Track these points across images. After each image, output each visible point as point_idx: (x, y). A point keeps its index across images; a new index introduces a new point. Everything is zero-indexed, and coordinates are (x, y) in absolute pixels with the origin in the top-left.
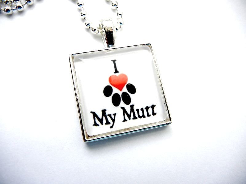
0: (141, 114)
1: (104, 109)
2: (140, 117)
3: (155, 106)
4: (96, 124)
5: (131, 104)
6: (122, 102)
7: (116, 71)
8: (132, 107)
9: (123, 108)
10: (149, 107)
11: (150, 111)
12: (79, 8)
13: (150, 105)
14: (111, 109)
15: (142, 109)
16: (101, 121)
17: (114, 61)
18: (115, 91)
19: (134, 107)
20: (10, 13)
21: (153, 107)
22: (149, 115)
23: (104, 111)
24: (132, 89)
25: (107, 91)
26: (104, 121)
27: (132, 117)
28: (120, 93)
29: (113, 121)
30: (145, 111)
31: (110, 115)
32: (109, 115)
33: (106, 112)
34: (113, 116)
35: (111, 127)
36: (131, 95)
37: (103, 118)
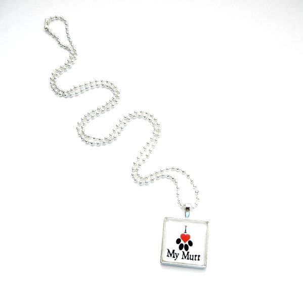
0: (192, 258)
1: (174, 249)
4: (168, 256)
5: (188, 251)
7: (186, 232)
8: (188, 253)
9: (183, 252)
11: (197, 258)
12: (177, 189)
13: (198, 255)
14: (177, 251)
15: (193, 256)
16: (171, 255)
17: (186, 227)
18: (182, 242)
21: (199, 256)
22: (195, 260)
23: (174, 251)
24: (191, 244)
25: (178, 241)
26: (172, 256)
27: (187, 258)
28: (184, 244)
29: (177, 257)
30: (194, 257)
31: (176, 254)
35: (175, 260)
36: (189, 247)
37: (172, 254)
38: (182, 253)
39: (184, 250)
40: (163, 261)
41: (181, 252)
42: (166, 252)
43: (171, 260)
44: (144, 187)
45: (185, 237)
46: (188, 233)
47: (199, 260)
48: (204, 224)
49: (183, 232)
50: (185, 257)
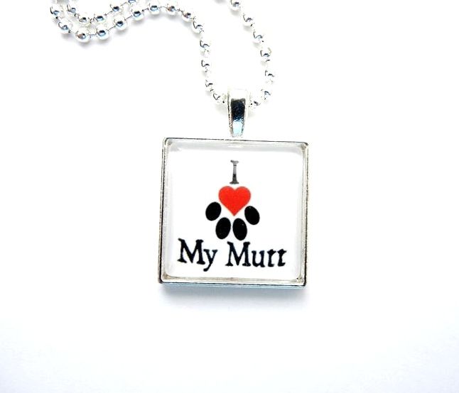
0: (258, 260)
1: (200, 239)
2: (256, 265)
3: (285, 252)
4: (182, 260)
5: (246, 240)
6: (231, 233)
7: (234, 181)
8: (246, 245)
9: (231, 244)
10: (275, 252)
11: (275, 258)
12: (203, 49)
13: (277, 249)
15: (262, 253)
16: (191, 257)
17: (235, 163)
18: (225, 213)
19: (249, 246)
20: (86, 40)
21: (282, 252)
22: (270, 265)
23: (199, 243)
24: (253, 216)
25: (213, 211)
26: (196, 258)
27: (243, 261)
28: (232, 219)
29: (211, 260)
30: (266, 256)
31: (207, 251)
32: (205, 250)
33: (203, 244)
34: (211, 254)
35: (206, 270)
36: (248, 225)
37: (194, 252)
38: (228, 247)
39: (231, 237)
40: (166, 276)
41: (222, 246)
42: (174, 250)
43: (192, 271)
44: (95, 48)
45: (235, 196)
46: (242, 182)
47: (281, 264)
48: (293, 150)
49: (226, 182)
50: (238, 260)
